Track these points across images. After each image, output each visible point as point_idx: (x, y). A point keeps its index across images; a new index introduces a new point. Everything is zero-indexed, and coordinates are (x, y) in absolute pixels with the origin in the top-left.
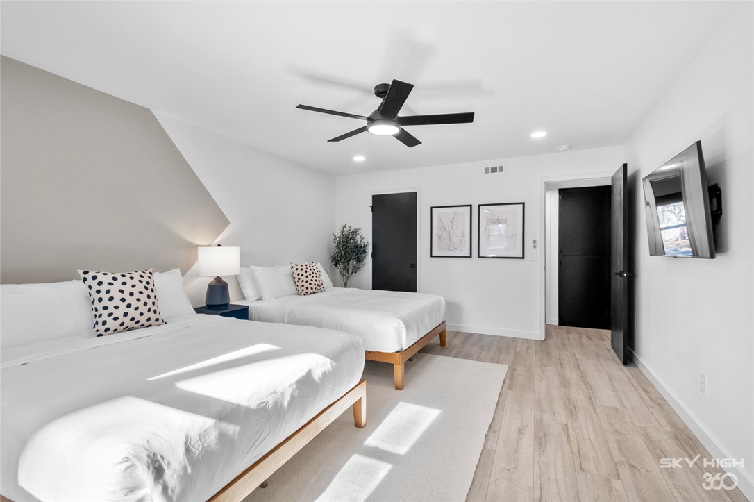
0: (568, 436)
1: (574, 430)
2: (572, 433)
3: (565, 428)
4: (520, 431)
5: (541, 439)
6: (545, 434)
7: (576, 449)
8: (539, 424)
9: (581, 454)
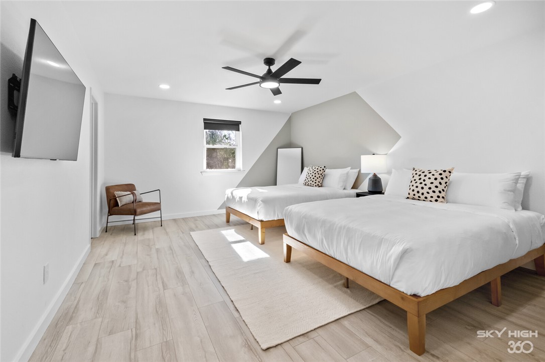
0: (163, 283)
1: (158, 288)
2: (161, 286)
3: (165, 287)
4: (193, 272)
5: (179, 274)
6: (178, 277)
7: (159, 277)
8: (184, 282)
9: (155, 276)
